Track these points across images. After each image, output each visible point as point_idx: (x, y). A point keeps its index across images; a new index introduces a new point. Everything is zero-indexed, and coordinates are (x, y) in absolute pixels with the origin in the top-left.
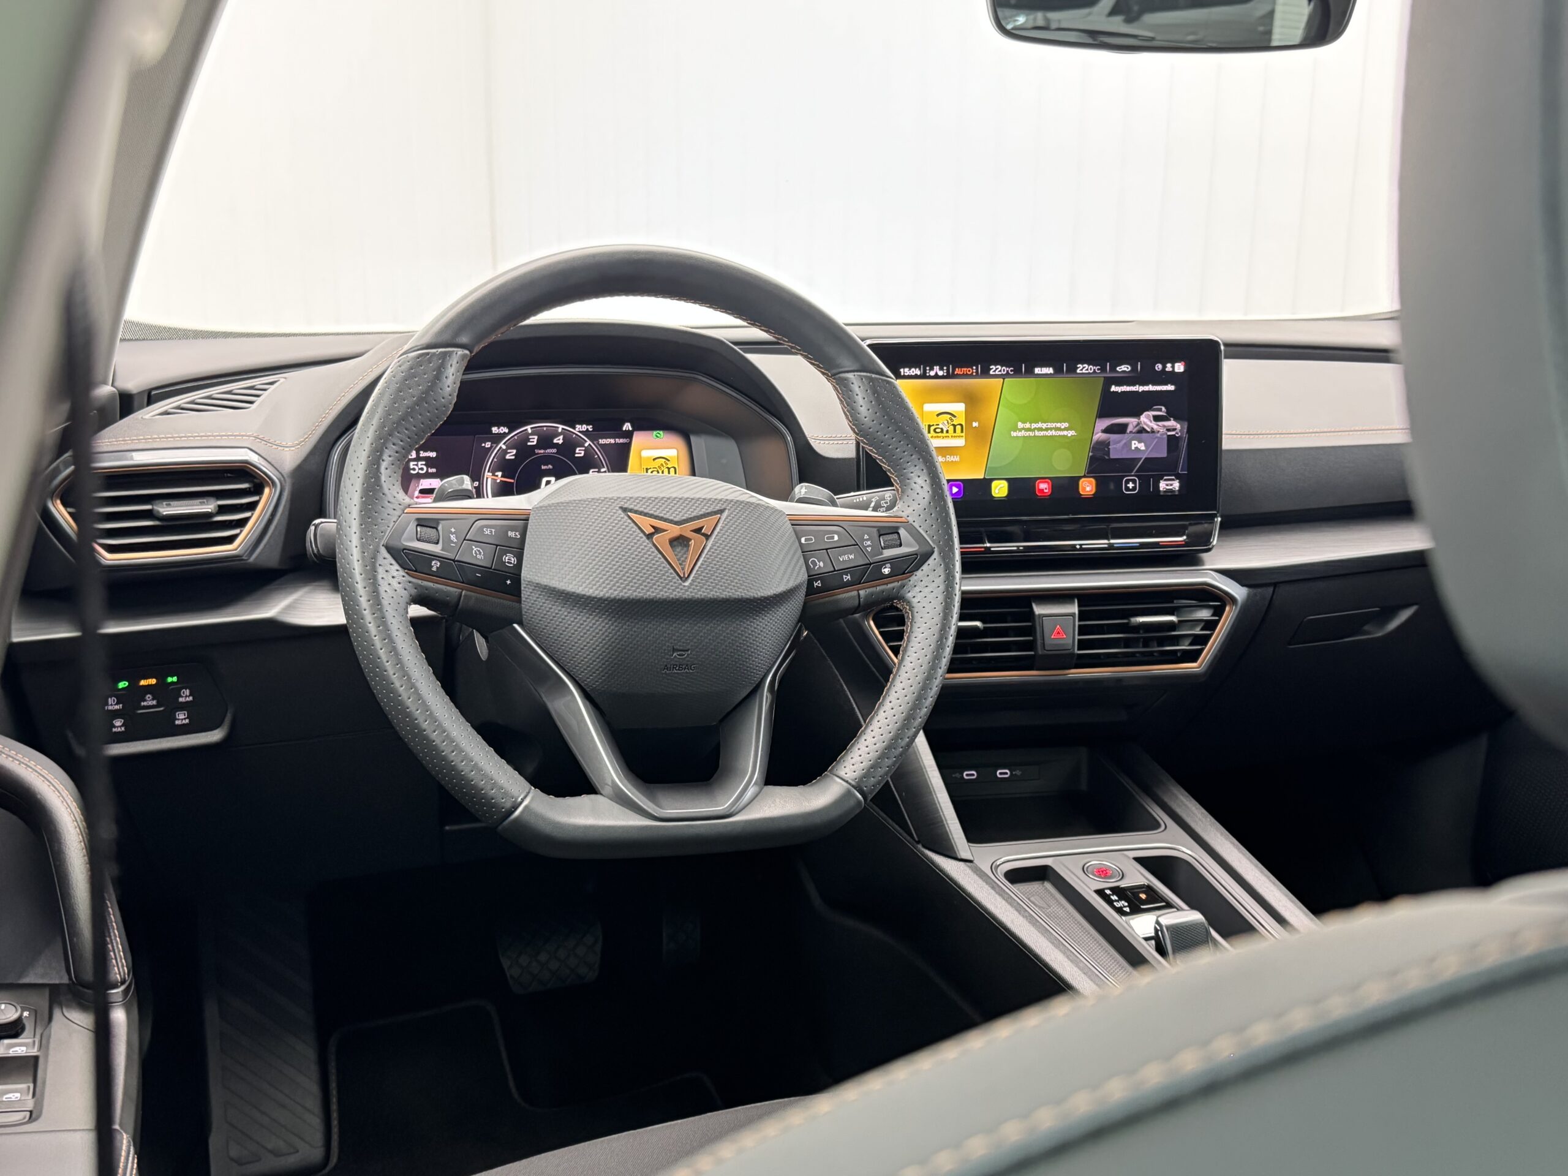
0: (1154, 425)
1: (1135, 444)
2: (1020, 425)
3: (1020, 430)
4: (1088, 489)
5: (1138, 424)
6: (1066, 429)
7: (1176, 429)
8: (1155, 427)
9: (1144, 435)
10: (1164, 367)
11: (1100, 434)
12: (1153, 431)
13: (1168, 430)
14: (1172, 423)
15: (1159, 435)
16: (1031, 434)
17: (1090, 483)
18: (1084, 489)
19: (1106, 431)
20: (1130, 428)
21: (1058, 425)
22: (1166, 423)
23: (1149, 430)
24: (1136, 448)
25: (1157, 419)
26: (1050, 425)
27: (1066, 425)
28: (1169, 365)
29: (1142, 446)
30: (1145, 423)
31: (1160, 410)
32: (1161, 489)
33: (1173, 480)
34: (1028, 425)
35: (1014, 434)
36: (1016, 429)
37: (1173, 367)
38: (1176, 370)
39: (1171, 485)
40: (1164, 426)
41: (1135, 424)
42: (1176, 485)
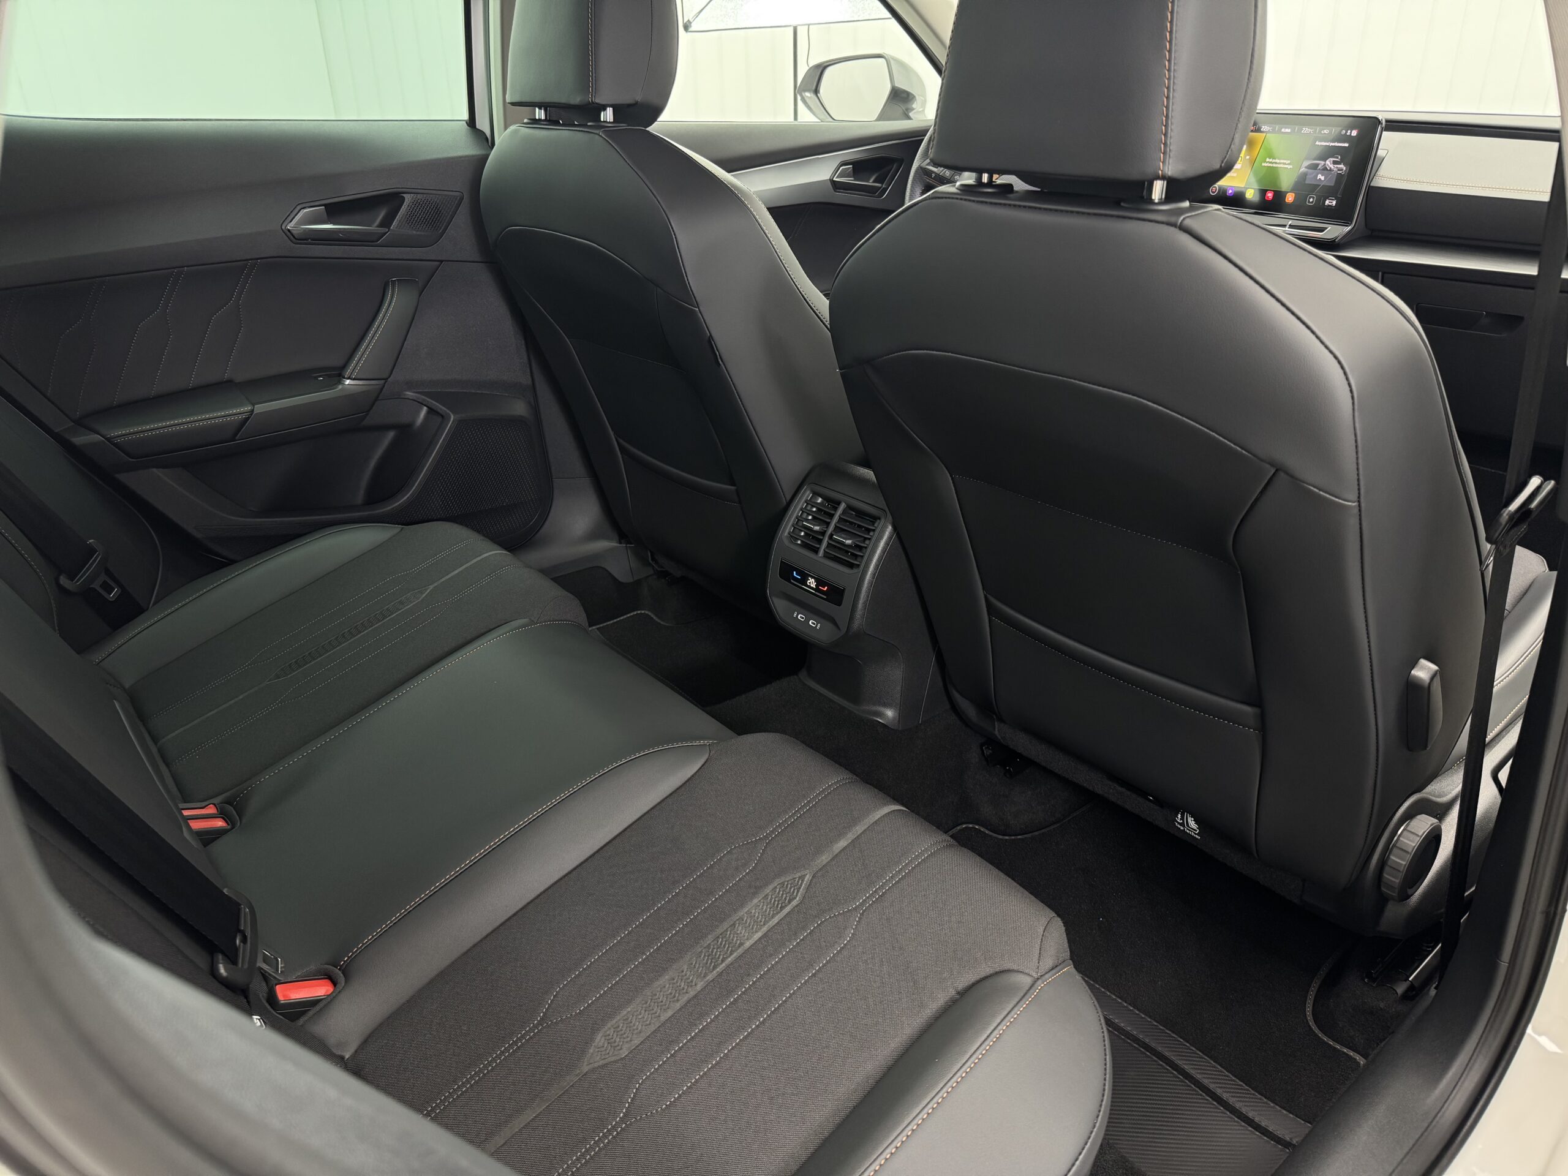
0: (1332, 166)
1: (1320, 177)
2: (1268, 160)
3: (1267, 162)
4: (1290, 199)
5: (1325, 165)
6: (1288, 164)
7: (1342, 170)
8: (1332, 167)
9: (1326, 172)
10: (1347, 132)
11: (1304, 169)
12: (1331, 170)
13: (1339, 170)
14: (1341, 166)
15: (1333, 172)
16: (1271, 165)
17: (1292, 195)
18: (1288, 199)
19: (1306, 167)
20: (1319, 167)
21: (1285, 161)
22: (1338, 166)
23: (1329, 169)
24: (1320, 179)
25: (1335, 163)
26: (1282, 161)
27: (1289, 162)
28: (1349, 131)
29: (1323, 178)
30: (1328, 165)
31: (1337, 158)
32: (1326, 204)
33: (1333, 200)
34: (1271, 160)
35: (1263, 164)
36: (1265, 162)
37: (1351, 133)
38: (1352, 135)
39: (1332, 202)
40: (1337, 167)
41: (1322, 165)
42: (1334, 203)
